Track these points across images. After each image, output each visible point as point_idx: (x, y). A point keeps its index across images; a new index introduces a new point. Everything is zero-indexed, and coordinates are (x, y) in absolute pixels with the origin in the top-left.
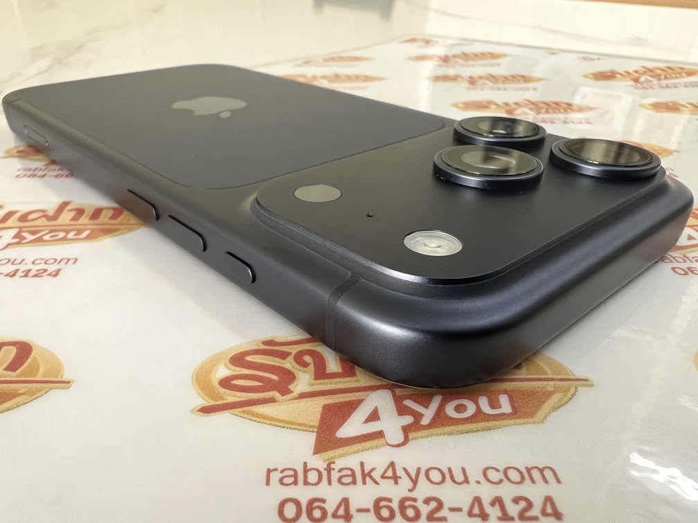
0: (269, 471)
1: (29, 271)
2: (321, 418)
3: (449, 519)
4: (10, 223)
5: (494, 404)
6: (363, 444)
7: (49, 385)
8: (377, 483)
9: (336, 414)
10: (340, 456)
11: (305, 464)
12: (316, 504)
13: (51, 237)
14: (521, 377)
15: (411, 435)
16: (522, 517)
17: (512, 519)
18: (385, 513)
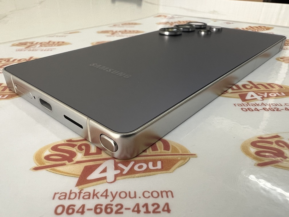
0: (55, 194)
2: (82, 172)
3: (124, 213)
5: (155, 165)
6: (97, 182)
8: (98, 198)
9: (88, 170)
10: (87, 187)
11: (71, 191)
12: (71, 207)
14: (169, 154)
15: (117, 178)
16: (154, 212)
17: (150, 212)
18: (98, 210)
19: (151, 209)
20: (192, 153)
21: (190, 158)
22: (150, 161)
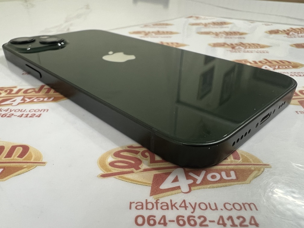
0: (131, 203)
1: (28, 115)
2: (153, 180)
3: (209, 225)
4: (20, 94)
5: (228, 175)
6: (172, 192)
7: (36, 164)
8: (178, 209)
9: (159, 179)
10: (162, 197)
11: (146, 200)
12: (151, 218)
13: (37, 100)
14: (240, 163)
15: (192, 188)
16: (241, 225)
17: (237, 226)
18: (181, 222)
19: (237, 222)
20: (265, 163)
21: (264, 169)
22: (222, 170)
